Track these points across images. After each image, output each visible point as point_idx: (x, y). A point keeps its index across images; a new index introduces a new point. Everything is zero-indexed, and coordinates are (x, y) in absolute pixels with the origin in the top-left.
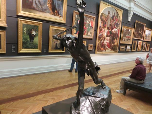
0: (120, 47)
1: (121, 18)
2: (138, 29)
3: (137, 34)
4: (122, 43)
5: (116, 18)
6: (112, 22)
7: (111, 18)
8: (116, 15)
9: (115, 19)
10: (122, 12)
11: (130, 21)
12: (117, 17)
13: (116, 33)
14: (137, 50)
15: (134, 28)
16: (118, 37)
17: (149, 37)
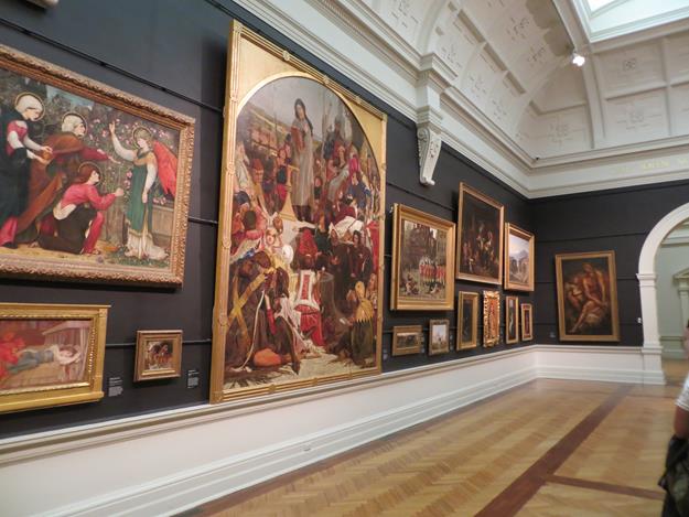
0: (392, 334)
1: (382, 158)
2: (473, 229)
3: (474, 253)
4: (400, 307)
5: (352, 155)
6: (324, 175)
7: (318, 150)
8: (348, 132)
9: (342, 155)
10: (384, 124)
11: (433, 183)
12: (359, 150)
13: (362, 248)
14: (482, 343)
15: (455, 220)
16: (371, 269)
17: (524, 269)
